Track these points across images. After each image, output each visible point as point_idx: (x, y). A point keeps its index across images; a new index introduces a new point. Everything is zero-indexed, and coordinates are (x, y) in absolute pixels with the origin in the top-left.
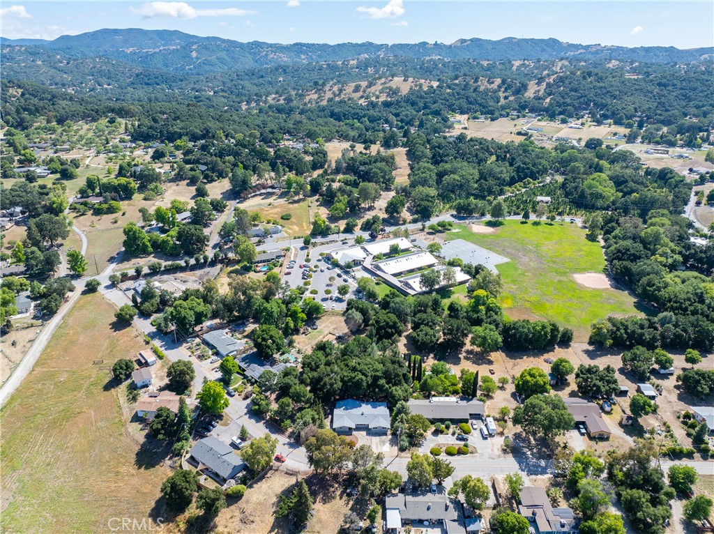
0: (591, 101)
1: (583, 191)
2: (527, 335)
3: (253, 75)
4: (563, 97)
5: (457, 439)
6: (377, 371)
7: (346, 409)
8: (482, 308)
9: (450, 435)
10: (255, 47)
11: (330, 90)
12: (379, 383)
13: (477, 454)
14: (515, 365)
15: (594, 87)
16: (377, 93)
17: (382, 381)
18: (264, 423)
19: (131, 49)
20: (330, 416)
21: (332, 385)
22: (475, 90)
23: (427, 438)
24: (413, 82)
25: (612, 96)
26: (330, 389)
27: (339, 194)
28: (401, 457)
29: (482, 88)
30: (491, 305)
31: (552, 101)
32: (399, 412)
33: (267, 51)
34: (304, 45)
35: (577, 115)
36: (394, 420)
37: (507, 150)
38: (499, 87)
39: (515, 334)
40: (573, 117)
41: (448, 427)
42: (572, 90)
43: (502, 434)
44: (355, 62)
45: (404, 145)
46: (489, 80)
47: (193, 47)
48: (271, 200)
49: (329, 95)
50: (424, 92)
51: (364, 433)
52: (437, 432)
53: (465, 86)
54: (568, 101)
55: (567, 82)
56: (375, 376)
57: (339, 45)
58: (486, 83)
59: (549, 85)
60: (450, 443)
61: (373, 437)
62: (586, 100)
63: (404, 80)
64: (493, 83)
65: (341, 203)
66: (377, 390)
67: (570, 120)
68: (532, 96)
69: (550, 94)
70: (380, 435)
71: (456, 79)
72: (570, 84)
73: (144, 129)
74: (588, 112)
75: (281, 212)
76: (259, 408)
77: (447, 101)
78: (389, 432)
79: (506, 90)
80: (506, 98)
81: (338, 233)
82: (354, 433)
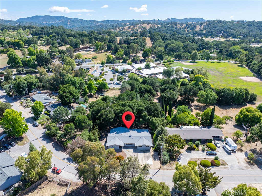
0: (222, 31)
1: (231, 51)
2: (232, 95)
3: (90, 28)
4: (211, 30)
5: (207, 154)
6: (141, 106)
7: (118, 133)
8: (200, 83)
9: (200, 152)
10: (91, 21)
11: (119, 29)
12: (142, 115)
13: (227, 166)
14: (227, 112)
15: (223, 26)
16: (137, 29)
17: (145, 113)
18: (52, 144)
19: (45, 22)
20: (105, 139)
21: (107, 115)
22: (176, 28)
23: (183, 154)
24: (151, 25)
25: (230, 29)
26: (105, 118)
27: (120, 49)
28: (164, 169)
29: (178, 28)
30: (206, 82)
31: (207, 31)
32: (160, 133)
33: (96, 23)
34: (110, 21)
35: (217, 35)
36: (155, 140)
37: (193, 39)
38: (185, 27)
39: (224, 95)
40: (215, 36)
41: (197, 146)
42: (214, 27)
43: (241, 150)
44: (129, 24)
45: (149, 37)
46: (181, 25)
47: (69, 21)
48: (88, 52)
49: (118, 30)
50: (156, 28)
51: (131, 150)
52: (190, 150)
53: (172, 27)
54: (213, 31)
55: (212, 24)
56: (139, 110)
57: (123, 21)
58: (180, 26)
59: (204, 26)
60: (202, 157)
61: (138, 154)
62: (220, 30)
63: (148, 25)
64: (182, 26)
65: (121, 52)
66: (141, 120)
67: (214, 37)
68: (198, 30)
69: (205, 29)
70: (144, 152)
71: (168, 25)
72: (213, 25)
73: (37, 31)
74: (221, 35)
75: (92, 56)
76: (50, 133)
77: (165, 31)
78: (152, 150)
79: (188, 28)
80: (188, 31)
81: (119, 63)
82: (124, 150)
